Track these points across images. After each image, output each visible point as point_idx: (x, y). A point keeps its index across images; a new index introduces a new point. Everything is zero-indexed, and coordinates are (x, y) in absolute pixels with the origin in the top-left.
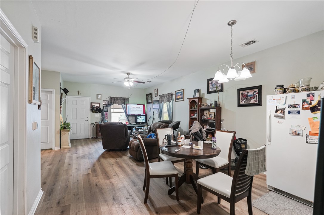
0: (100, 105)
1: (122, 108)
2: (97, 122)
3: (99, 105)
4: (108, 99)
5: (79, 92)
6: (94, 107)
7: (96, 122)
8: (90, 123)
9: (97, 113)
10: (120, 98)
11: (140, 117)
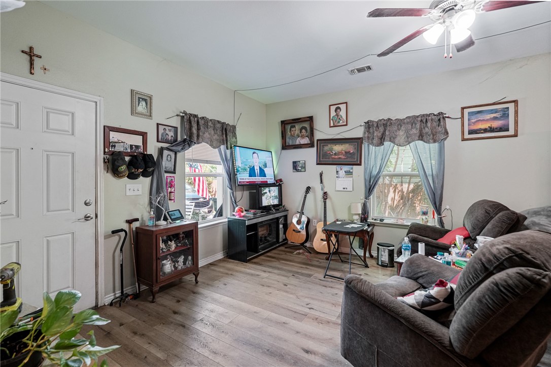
0: (145, 142)
1: (219, 159)
2: (137, 220)
3: (140, 143)
4: (176, 122)
5: (31, 54)
6: (119, 148)
7: (130, 222)
8: (102, 231)
9: (132, 176)
10: (215, 122)
11: (267, 190)
